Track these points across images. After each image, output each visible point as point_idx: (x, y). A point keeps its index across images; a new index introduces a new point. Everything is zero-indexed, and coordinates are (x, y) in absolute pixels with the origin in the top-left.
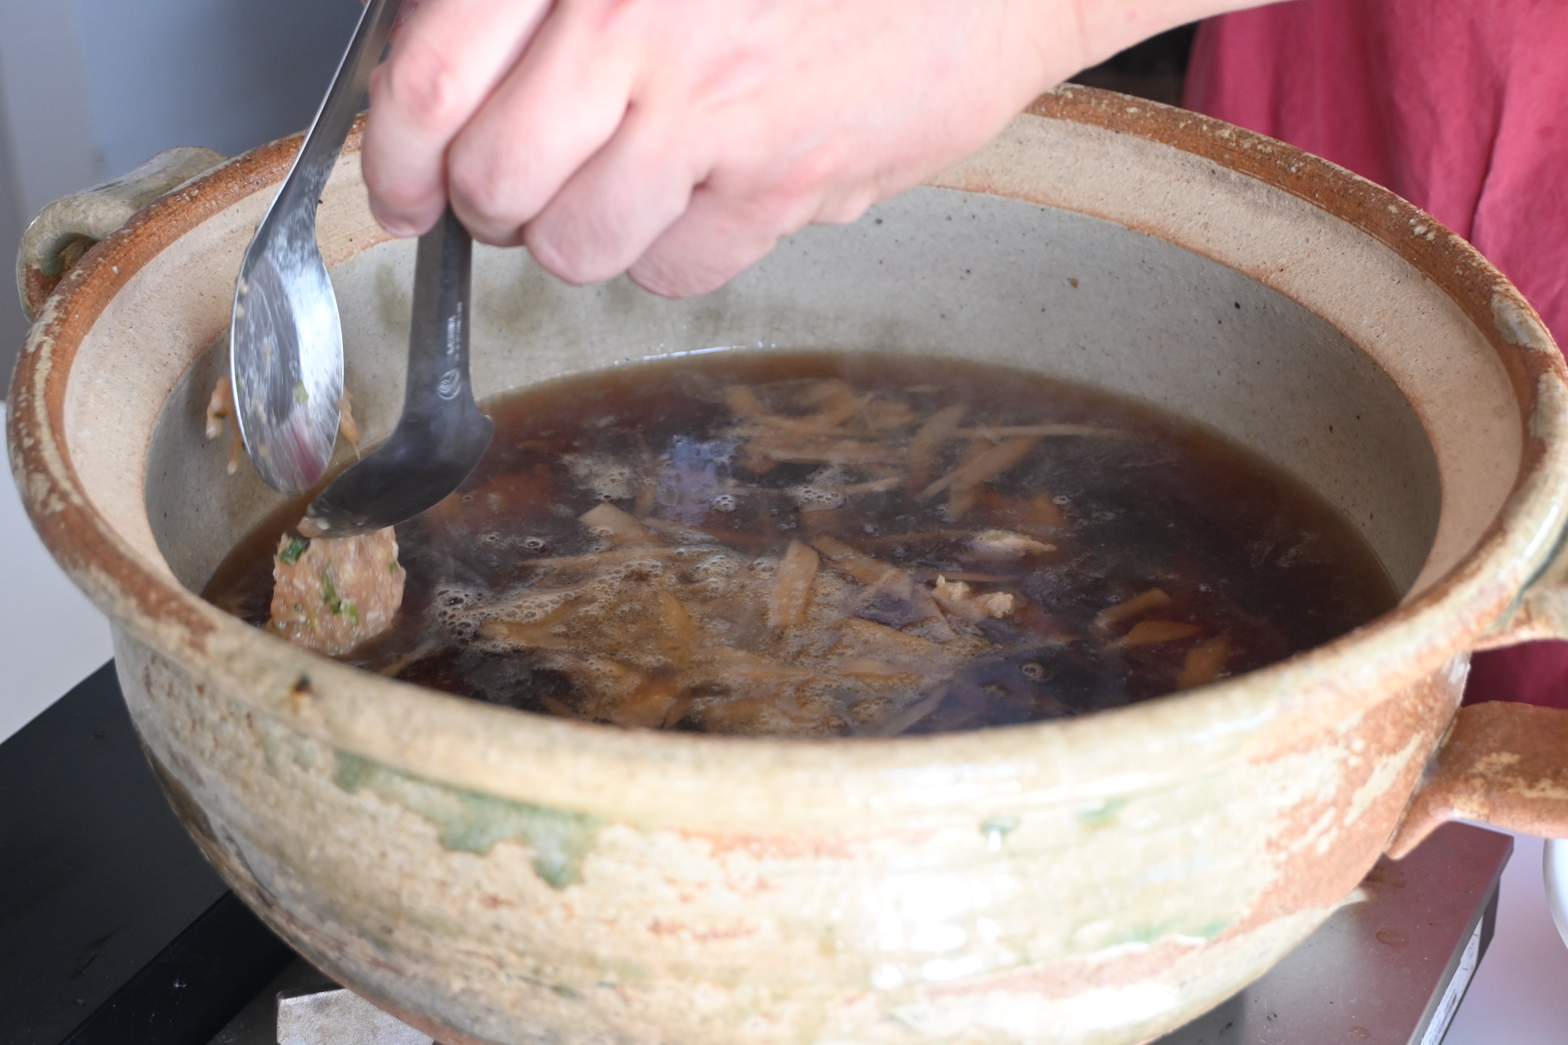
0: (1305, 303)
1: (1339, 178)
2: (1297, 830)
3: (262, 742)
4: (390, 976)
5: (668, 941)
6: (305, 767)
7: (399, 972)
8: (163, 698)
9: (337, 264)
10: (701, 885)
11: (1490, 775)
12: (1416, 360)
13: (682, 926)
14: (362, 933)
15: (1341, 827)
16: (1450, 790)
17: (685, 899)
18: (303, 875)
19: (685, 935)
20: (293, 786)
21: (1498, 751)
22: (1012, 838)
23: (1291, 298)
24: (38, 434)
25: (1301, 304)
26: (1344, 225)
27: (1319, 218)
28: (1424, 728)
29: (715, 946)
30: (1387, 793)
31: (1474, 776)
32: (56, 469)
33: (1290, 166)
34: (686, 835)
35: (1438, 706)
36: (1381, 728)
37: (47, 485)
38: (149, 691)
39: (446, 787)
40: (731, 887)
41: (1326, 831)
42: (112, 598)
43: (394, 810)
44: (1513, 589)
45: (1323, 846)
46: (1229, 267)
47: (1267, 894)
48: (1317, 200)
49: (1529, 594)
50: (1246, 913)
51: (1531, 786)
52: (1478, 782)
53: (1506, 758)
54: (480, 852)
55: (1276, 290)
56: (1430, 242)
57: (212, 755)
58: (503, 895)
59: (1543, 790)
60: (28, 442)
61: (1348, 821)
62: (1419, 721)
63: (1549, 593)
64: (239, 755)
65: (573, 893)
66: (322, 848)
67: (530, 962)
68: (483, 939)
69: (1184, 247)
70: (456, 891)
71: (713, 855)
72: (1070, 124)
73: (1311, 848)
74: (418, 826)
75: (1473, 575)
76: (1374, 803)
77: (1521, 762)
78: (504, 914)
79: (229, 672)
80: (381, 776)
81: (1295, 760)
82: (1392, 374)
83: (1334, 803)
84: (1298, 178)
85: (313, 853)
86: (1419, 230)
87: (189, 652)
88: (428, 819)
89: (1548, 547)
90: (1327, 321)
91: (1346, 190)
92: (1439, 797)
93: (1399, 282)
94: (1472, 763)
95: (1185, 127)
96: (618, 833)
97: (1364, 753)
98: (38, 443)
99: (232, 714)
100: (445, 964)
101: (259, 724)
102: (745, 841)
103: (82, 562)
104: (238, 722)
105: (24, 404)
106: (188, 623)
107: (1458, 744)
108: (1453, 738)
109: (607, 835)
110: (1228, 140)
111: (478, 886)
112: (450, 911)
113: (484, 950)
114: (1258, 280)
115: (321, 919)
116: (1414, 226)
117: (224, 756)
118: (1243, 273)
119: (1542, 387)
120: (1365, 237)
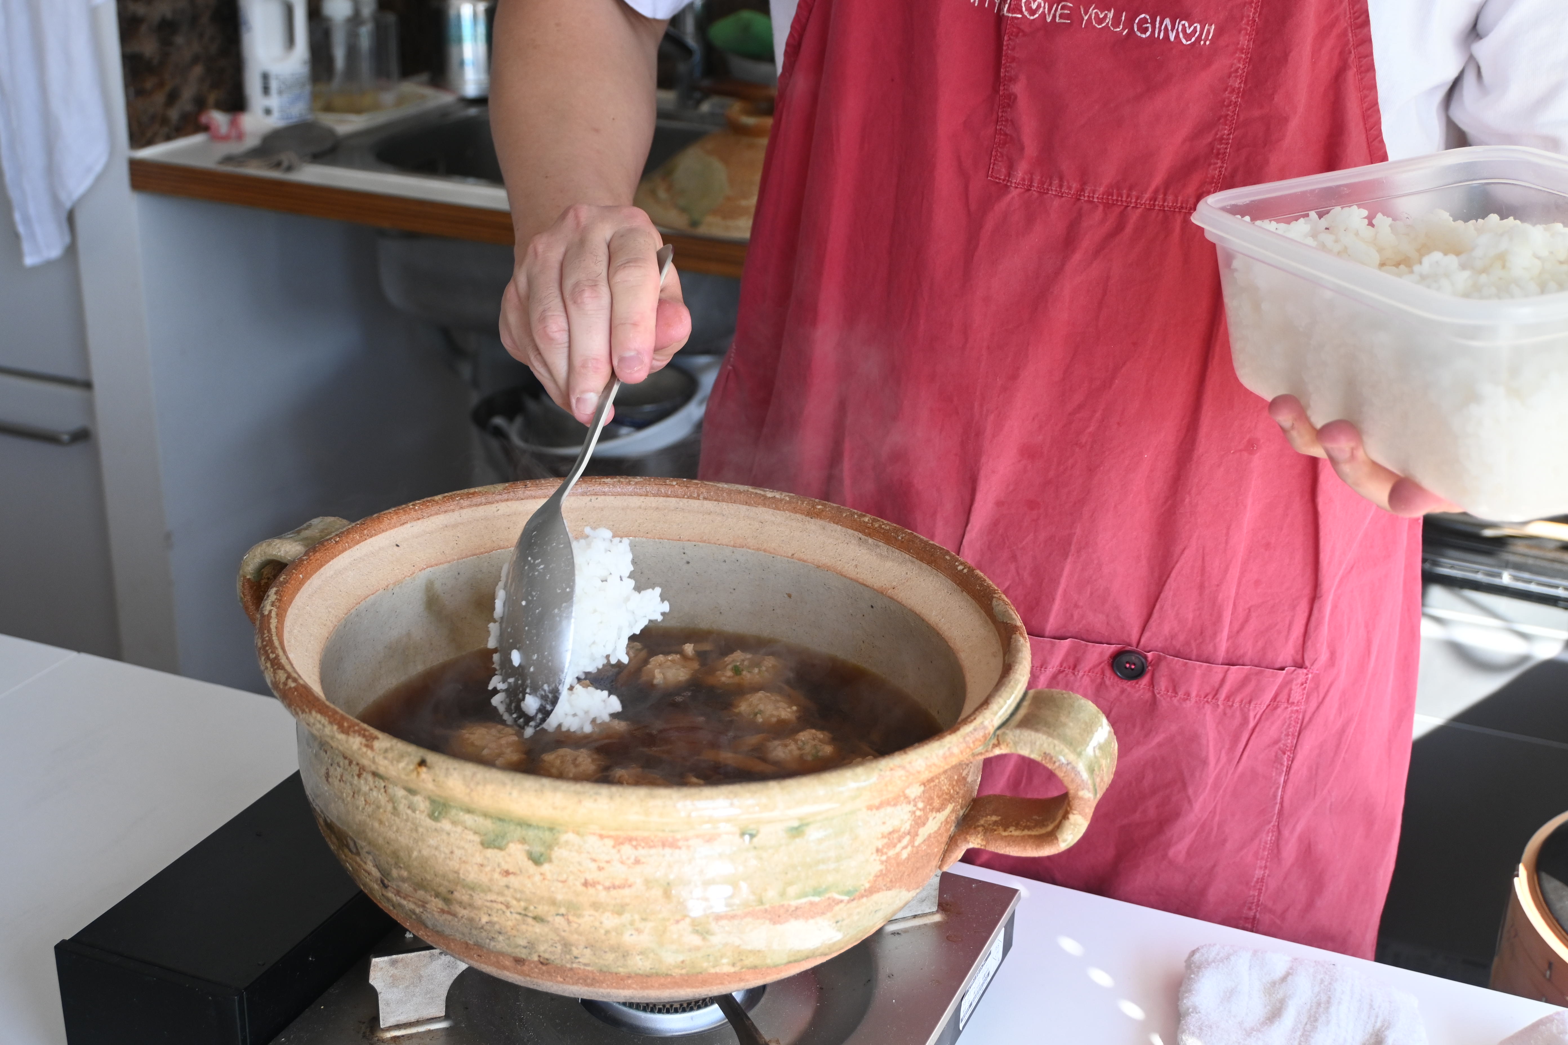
0: (905, 605)
1: (922, 543)
2: (892, 845)
3: (392, 800)
4: (449, 917)
5: (591, 890)
6: (414, 811)
7: (454, 915)
8: (336, 783)
9: (407, 578)
10: (608, 862)
11: (986, 825)
12: (957, 632)
13: (599, 883)
14: (437, 895)
15: (913, 846)
16: (967, 834)
17: (600, 869)
18: (407, 868)
19: (600, 887)
20: (407, 820)
21: (991, 815)
22: (755, 840)
23: (898, 602)
24: (277, 652)
25: (903, 605)
26: (924, 566)
27: (913, 562)
28: (953, 801)
29: (613, 893)
30: (936, 832)
31: (978, 826)
32: (288, 668)
33: (898, 536)
34: (601, 837)
35: (962, 792)
36: (931, 798)
37: (286, 675)
38: (327, 780)
39: (486, 815)
40: (622, 863)
41: (905, 847)
42: (324, 726)
43: (459, 829)
44: (991, 730)
45: (905, 855)
46: (868, 587)
47: (877, 876)
48: (911, 553)
49: (999, 732)
50: (867, 885)
51: (1005, 830)
52: (980, 829)
53: (994, 818)
54: (501, 848)
55: (891, 598)
56: (965, 574)
57: (364, 809)
58: (511, 870)
59: (1011, 832)
60: (272, 656)
61: (916, 844)
62: (951, 798)
63: (1007, 731)
64: (378, 807)
65: (546, 867)
66: (420, 851)
67: (523, 904)
68: (500, 893)
69: (845, 577)
70: (488, 869)
71: (614, 847)
72: (788, 513)
73: (898, 854)
74: (471, 836)
75: (971, 721)
76: (930, 836)
77: (1001, 820)
78: (512, 878)
79: (385, 758)
80: (453, 812)
81: (889, 810)
82: (947, 639)
83: (909, 833)
84: (902, 542)
85: (415, 854)
86: (960, 568)
87: (364, 749)
88: (475, 833)
89: (1009, 712)
90: (916, 613)
91: (926, 548)
92: (962, 837)
93: (950, 594)
94: (978, 820)
95: (846, 516)
96: (570, 836)
97: (923, 810)
98: (277, 656)
99: (376, 787)
100: (479, 909)
101: (390, 791)
102: (630, 840)
103: (307, 710)
104: (379, 790)
105: (267, 638)
106: (364, 736)
107: (972, 813)
108: (970, 810)
109: (564, 838)
110: (867, 523)
111: (499, 865)
112: (484, 879)
113: (500, 899)
114: (882, 593)
115: (415, 890)
116: (958, 566)
117: (369, 809)
118: (874, 590)
119: (1013, 640)
120: (935, 571)
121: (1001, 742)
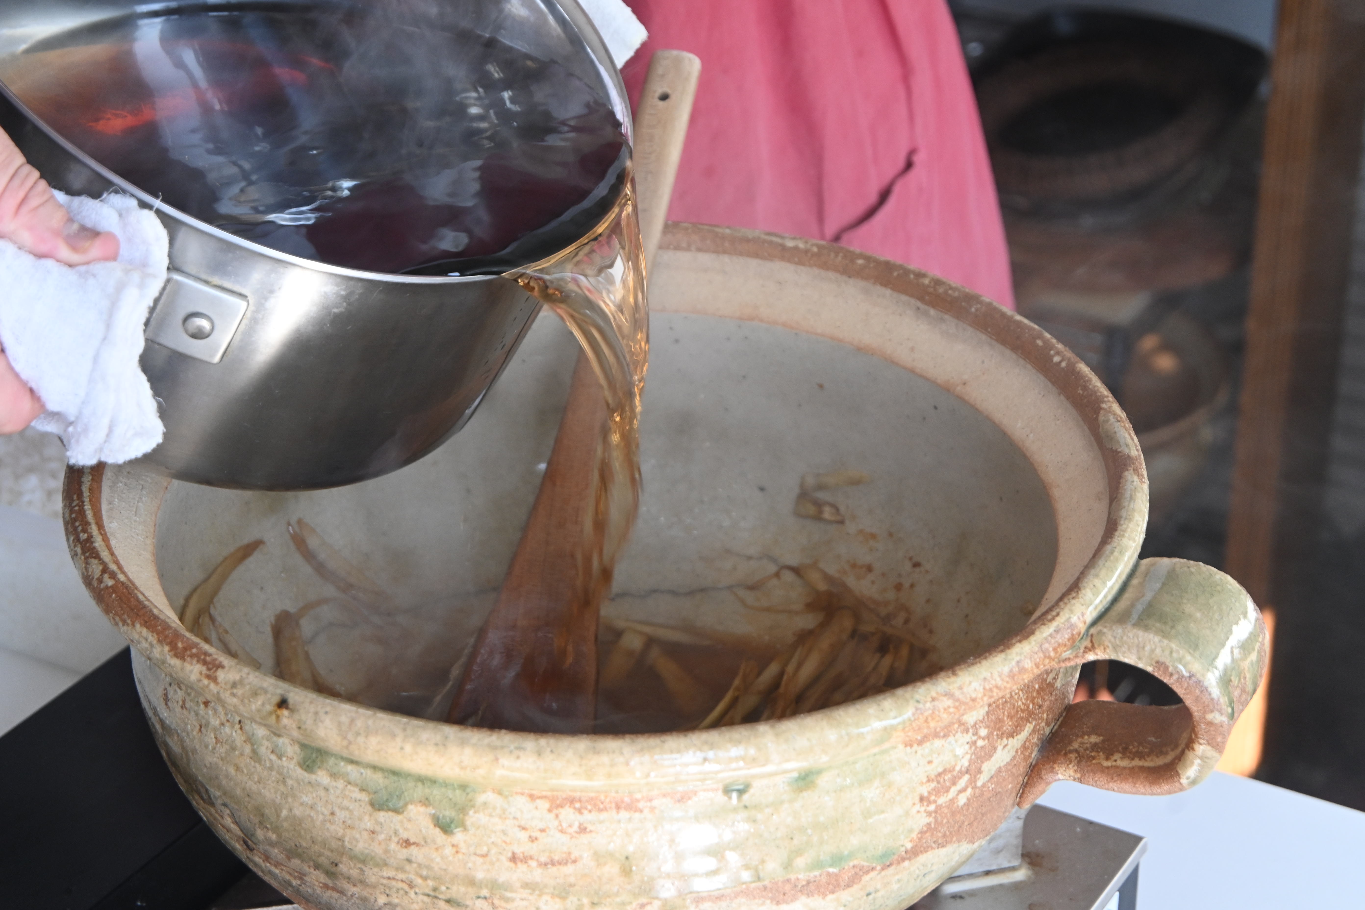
0: (980, 409)
2: (942, 790)
3: (250, 739)
4: (336, 895)
5: (522, 867)
6: (280, 757)
7: (342, 892)
8: (178, 709)
10: (542, 831)
11: (1082, 750)
12: (1051, 455)
13: (531, 858)
14: (317, 867)
15: (974, 788)
16: (1055, 762)
17: (533, 839)
18: (276, 830)
19: (533, 864)
20: (271, 768)
21: (1089, 734)
22: (746, 797)
23: (971, 404)
24: (89, 530)
25: (978, 409)
26: (1008, 352)
27: (992, 345)
28: (1034, 719)
29: (553, 870)
30: (1008, 764)
31: (1071, 752)
32: (105, 555)
33: (971, 307)
34: (532, 797)
35: (1047, 703)
36: (1001, 721)
37: (101, 568)
38: (166, 704)
39: (375, 768)
40: (562, 831)
41: (963, 790)
42: (152, 645)
43: (340, 784)
44: (1082, 628)
45: (962, 800)
46: (929, 378)
47: (922, 832)
48: (989, 333)
49: (1093, 631)
50: (909, 846)
51: (1107, 759)
52: (1073, 756)
53: (1094, 739)
54: (396, 811)
55: (960, 399)
56: (1063, 369)
57: (214, 748)
58: (413, 839)
59: (1116, 761)
60: (83, 536)
61: (979, 784)
62: (1030, 715)
63: (1105, 630)
64: (233, 749)
65: (459, 836)
66: (291, 810)
67: (431, 883)
68: (400, 869)
69: (897, 364)
70: (382, 837)
71: (550, 811)
72: (816, 271)
73: (952, 801)
74: (357, 794)
75: (1053, 619)
76: (999, 770)
77: (1103, 741)
78: (413, 850)
79: (234, 695)
80: (332, 761)
81: (938, 743)
82: (1036, 464)
83: (967, 771)
84: (977, 316)
85: (284, 813)
86: (1057, 359)
87: (206, 682)
88: (362, 790)
89: (1110, 597)
90: (994, 423)
92: (1048, 766)
93: (1043, 396)
94: (1070, 743)
95: (898, 275)
96: (489, 797)
97: (988, 737)
98: (90, 536)
99: (228, 721)
100: (374, 887)
101: (247, 727)
102: (572, 801)
103: (129, 621)
104: (233, 727)
105: (77, 508)
106: (205, 663)
107: (1063, 729)
108: (1061, 726)
109: (481, 798)
110: (928, 286)
111: (396, 833)
112: (378, 850)
113: (400, 876)
114: (948, 390)
115: (289, 858)
116: (1053, 356)
117: (222, 750)
118: (938, 385)
119: (1122, 481)
120: (1022, 362)
121: (1096, 645)
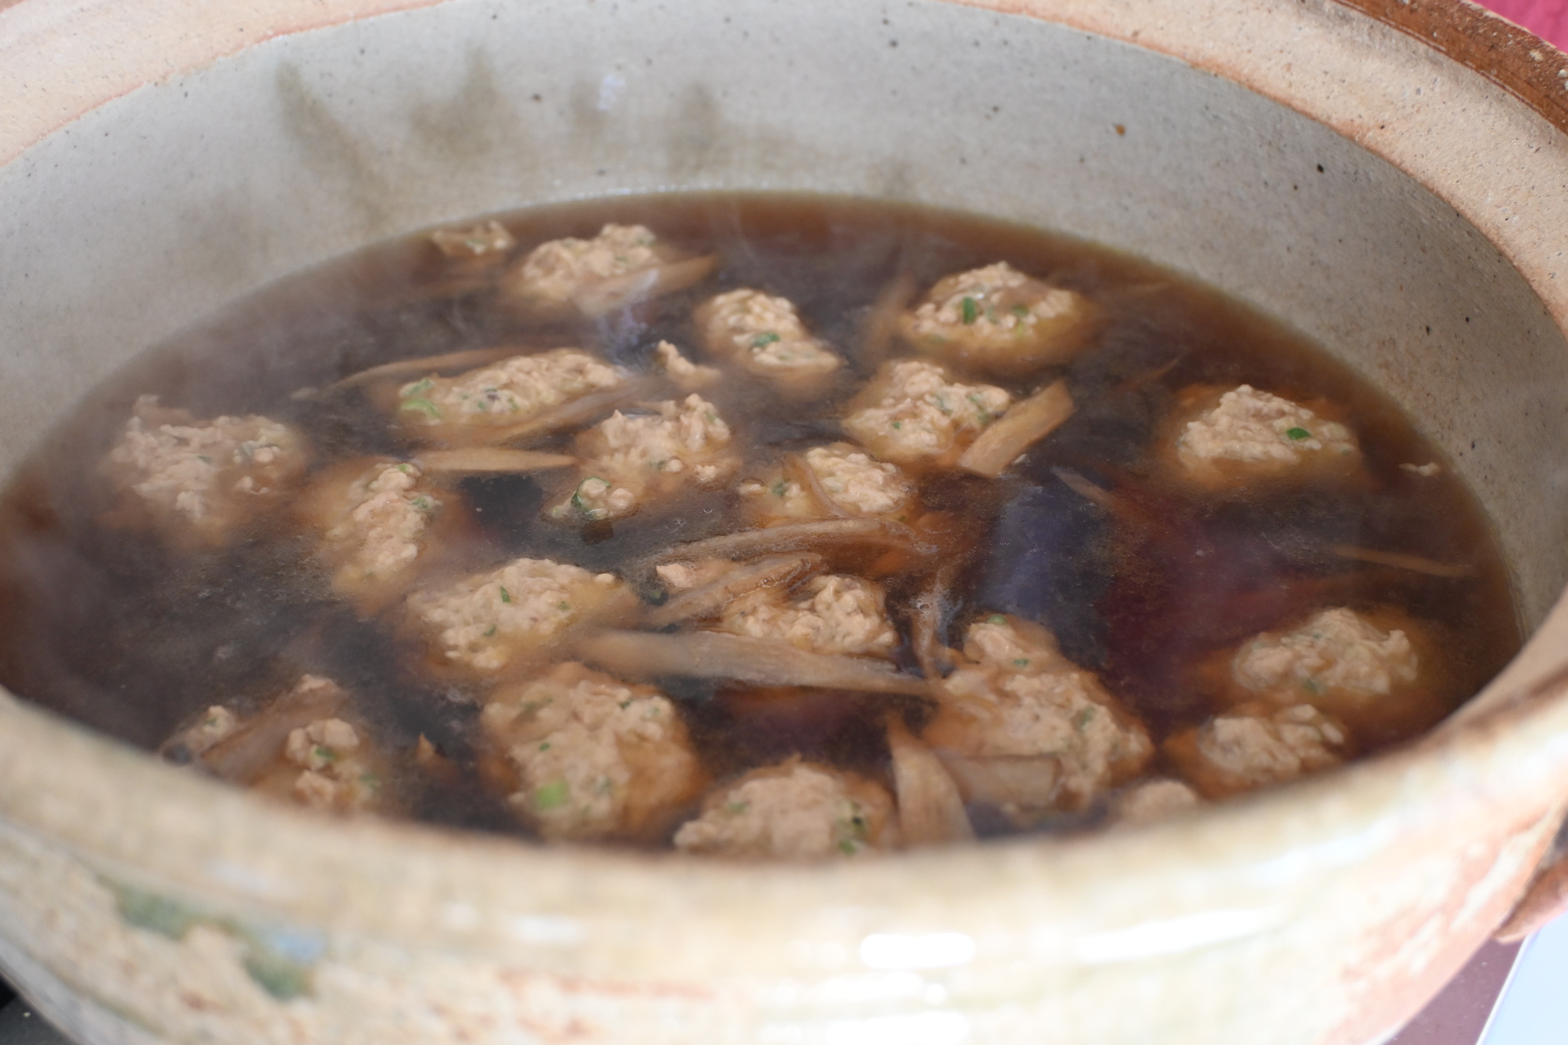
0: (1411, 171)
1: (1466, 14)
2: (1386, 950)
9: (221, 59)
10: (485, 1020)
15: (1446, 937)
23: (1391, 163)
25: (1405, 172)
26: (1468, 74)
27: (1435, 63)
40: (529, 1027)
41: (1425, 946)
45: (1419, 962)
46: (1313, 119)
48: (1435, 40)
54: (172, 937)
55: (1374, 153)
58: (207, 996)
61: (1457, 927)
65: (303, 1007)
69: (1259, 92)
70: (147, 980)
71: (501, 984)
73: (1402, 969)
74: (88, 886)
78: (211, 1019)
82: (1526, 271)
83: (1441, 908)
84: (1412, 11)
88: (101, 880)
90: (1438, 196)
91: (1475, 29)
93: (1537, 150)
96: (367, 945)
111: (173, 978)
112: (143, 1002)
114: (1351, 138)
116: (1564, 79)
118: (1332, 128)
120: (1496, 90)
